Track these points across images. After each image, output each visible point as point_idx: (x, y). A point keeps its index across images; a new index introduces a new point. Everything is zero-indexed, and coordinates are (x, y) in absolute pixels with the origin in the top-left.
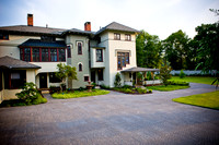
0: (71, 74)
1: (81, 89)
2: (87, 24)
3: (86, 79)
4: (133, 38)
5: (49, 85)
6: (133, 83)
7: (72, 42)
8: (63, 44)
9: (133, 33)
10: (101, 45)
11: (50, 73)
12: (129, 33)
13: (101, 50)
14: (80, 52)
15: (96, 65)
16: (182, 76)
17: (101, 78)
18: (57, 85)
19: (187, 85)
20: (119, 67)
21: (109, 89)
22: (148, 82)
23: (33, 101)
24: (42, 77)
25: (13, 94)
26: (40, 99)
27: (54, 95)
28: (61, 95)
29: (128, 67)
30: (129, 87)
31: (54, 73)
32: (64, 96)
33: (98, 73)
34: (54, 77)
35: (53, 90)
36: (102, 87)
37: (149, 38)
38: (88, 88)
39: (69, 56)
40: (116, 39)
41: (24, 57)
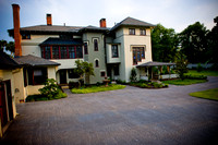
0: (88, 70)
1: (98, 85)
2: (103, 21)
3: (103, 74)
4: (148, 32)
5: (69, 80)
6: (147, 78)
7: (89, 39)
8: (80, 43)
9: (148, 27)
10: (117, 41)
11: (69, 70)
12: (143, 27)
13: (116, 46)
14: (96, 49)
15: (112, 60)
16: (199, 70)
17: (117, 73)
18: (75, 80)
19: (205, 78)
20: (135, 62)
22: (164, 77)
23: (55, 96)
24: (62, 73)
25: (36, 90)
26: (61, 94)
27: (74, 90)
28: (79, 90)
29: (143, 62)
30: (145, 81)
31: (72, 70)
32: (82, 91)
33: (114, 69)
34: (73, 73)
35: (72, 86)
36: (119, 82)
37: (165, 31)
38: (104, 83)
39: (86, 53)
40: (131, 34)
41: (45, 55)
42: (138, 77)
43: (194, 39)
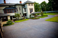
2: (20, 2)
3: (22, 16)
4: (33, 5)
5: (13, 19)
8: (15, 8)
9: (33, 3)
10: (25, 7)
11: (13, 16)
15: (24, 13)
17: (26, 16)
18: (15, 19)
21: (28, 18)
23: (11, 24)
24: (11, 17)
30: (34, 18)
36: (27, 18)
37: (37, 4)
38: (23, 19)
39: (17, 11)
40: (29, 5)
42: (31, 17)
43: (44, 6)
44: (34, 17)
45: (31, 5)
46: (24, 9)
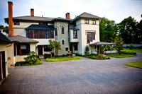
0: (57, 46)
1: (63, 56)
2: (68, 14)
4: (98, 22)
6: (97, 52)
7: (58, 26)
8: (52, 27)
10: (77, 28)
11: (44, 46)
12: (95, 19)
13: (76, 31)
14: (63, 32)
15: (73, 40)
16: (131, 48)
17: (76, 49)
18: (48, 53)
19: (135, 54)
20: (88, 42)
22: (108, 52)
23: (34, 63)
24: (40, 48)
25: (22, 58)
26: (38, 61)
27: (47, 59)
28: (51, 59)
29: (94, 42)
30: (95, 55)
31: (46, 46)
32: (53, 60)
33: (74, 46)
34: (47, 48)
35: (46, 56)
36: (77, 55)
37: (109, 22)
38: (68, 55)
39: (56, 35)
40: (86, 23)
41: (29, 35)
42: (90, 52)
43: (128, 28)
44: (96, 53)
45: (91, 22)
46: (72, 31)
